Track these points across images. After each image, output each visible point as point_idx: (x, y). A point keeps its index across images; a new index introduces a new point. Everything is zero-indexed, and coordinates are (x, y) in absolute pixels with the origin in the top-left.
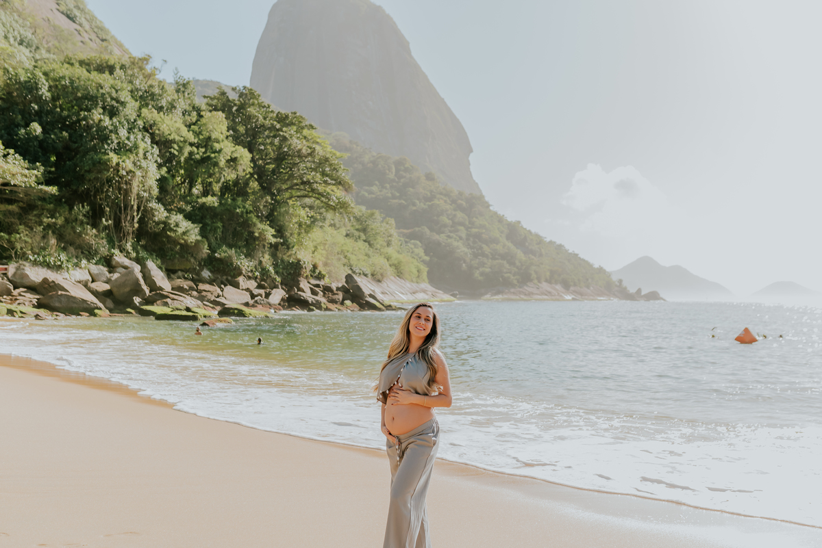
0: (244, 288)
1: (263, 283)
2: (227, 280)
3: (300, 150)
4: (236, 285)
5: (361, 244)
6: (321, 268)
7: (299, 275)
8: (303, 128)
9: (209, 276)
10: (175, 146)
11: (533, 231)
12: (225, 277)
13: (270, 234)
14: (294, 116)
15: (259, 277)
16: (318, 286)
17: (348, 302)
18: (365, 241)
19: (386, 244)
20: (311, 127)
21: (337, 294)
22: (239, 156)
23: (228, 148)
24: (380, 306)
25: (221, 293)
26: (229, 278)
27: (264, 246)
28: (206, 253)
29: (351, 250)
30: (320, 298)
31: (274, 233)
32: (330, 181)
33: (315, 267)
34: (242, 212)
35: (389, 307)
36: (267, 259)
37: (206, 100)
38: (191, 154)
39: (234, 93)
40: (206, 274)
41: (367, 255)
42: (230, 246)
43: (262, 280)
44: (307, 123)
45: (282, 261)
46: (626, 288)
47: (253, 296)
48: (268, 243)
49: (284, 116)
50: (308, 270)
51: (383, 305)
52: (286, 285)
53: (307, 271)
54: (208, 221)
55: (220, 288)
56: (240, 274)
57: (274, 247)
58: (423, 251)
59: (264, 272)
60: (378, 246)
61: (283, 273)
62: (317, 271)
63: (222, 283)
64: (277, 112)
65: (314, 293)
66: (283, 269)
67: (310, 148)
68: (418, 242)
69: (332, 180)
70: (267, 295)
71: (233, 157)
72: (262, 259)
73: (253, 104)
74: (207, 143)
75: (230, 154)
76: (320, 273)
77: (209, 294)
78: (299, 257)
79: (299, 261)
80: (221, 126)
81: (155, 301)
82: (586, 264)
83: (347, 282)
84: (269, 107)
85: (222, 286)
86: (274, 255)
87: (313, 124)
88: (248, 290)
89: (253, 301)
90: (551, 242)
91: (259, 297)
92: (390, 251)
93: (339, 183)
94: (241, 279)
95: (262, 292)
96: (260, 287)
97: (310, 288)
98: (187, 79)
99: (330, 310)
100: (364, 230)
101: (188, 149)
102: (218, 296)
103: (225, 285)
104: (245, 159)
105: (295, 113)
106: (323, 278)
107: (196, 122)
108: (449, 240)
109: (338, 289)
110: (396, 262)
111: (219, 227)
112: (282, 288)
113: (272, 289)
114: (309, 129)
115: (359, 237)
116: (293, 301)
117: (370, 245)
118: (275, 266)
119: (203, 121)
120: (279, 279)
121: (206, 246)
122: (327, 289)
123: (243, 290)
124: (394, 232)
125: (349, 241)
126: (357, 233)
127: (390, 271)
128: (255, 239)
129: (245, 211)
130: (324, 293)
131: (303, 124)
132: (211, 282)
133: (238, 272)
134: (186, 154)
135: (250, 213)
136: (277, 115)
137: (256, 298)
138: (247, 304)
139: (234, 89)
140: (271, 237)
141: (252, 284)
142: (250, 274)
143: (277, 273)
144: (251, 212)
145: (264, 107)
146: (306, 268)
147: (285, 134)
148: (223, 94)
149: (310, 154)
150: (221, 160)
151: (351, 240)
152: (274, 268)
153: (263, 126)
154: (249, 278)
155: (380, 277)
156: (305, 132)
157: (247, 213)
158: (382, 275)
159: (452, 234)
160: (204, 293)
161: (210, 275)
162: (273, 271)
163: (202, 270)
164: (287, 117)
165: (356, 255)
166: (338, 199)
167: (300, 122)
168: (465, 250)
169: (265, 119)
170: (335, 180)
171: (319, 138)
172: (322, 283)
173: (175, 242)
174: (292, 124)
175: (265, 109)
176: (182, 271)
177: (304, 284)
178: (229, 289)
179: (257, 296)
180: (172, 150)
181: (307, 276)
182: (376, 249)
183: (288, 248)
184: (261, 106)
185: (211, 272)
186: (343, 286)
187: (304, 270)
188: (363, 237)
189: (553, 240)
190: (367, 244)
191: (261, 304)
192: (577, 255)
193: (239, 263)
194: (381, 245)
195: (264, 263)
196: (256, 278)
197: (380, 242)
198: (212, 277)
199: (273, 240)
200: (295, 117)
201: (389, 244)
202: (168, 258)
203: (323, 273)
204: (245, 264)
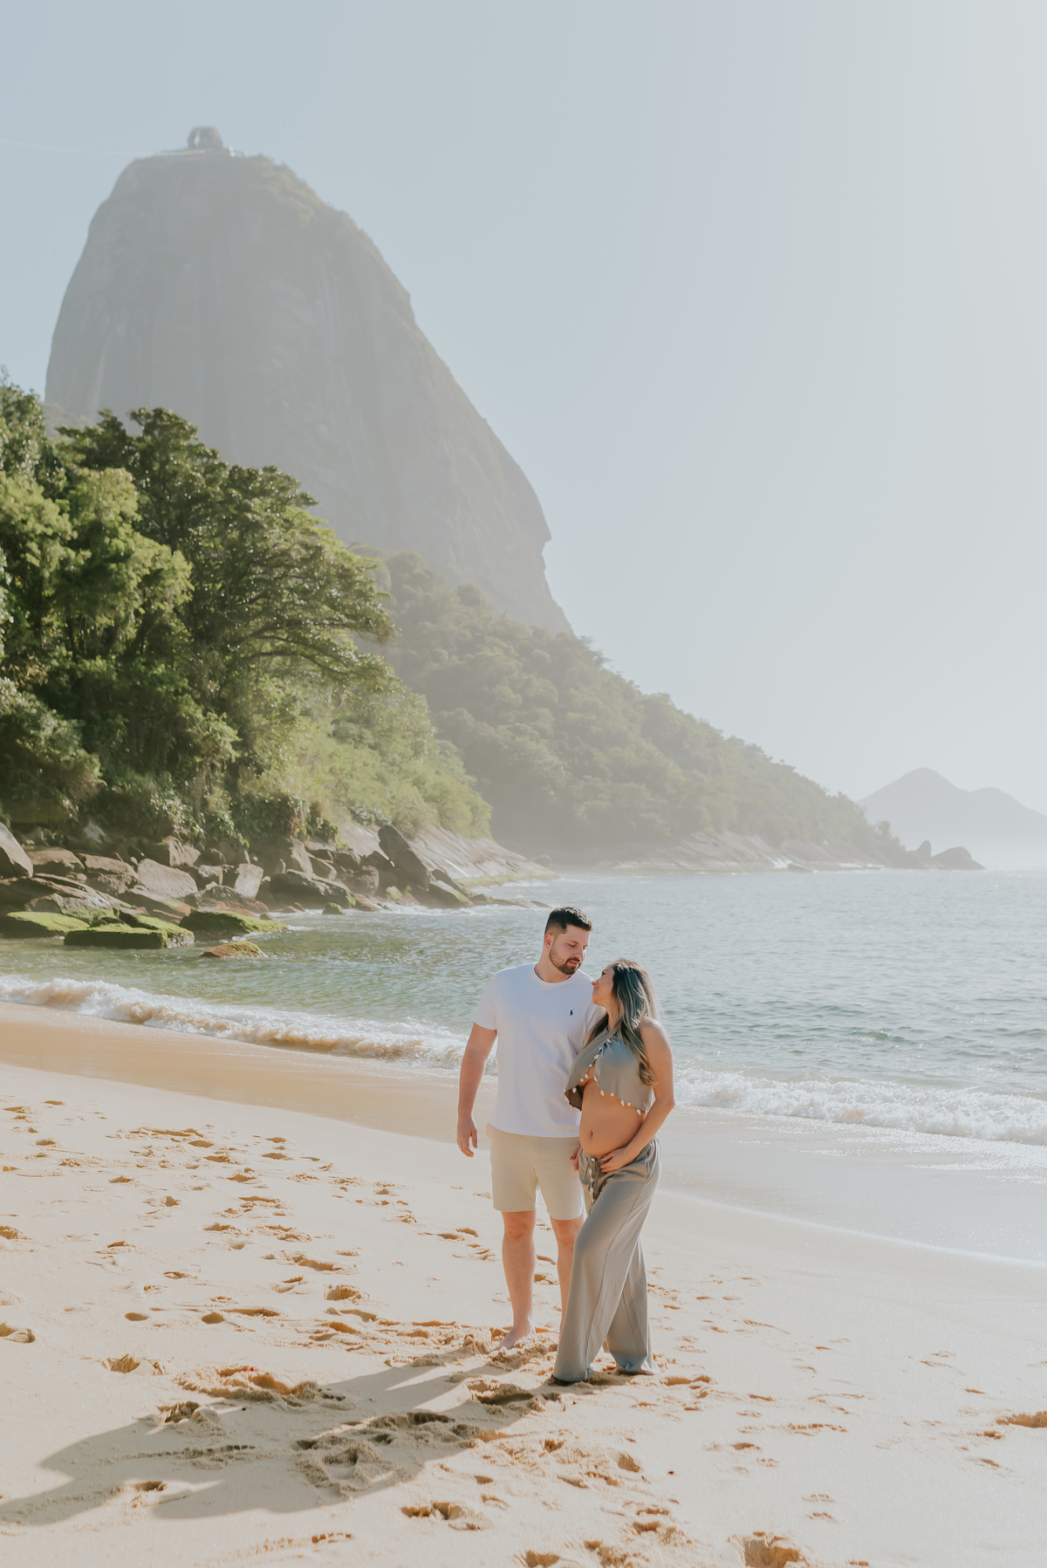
0: (178, 863)
1: (214, 850)
2: (140, 845)
3: (285, 553)
4: (162, 857)
5: (365, 753)
6: (328, 815)
7: (287, 830)
8: (285, 502)
9: (101, 837)
10: (33, 546)
11: (697, 716)
12: (135, 839)
13: (229, 740)
14: (269, 475)
15: (203, 836)
16: (322, 854)
17: (393, 890)
18: (372, 747)
19: (411, 753)
20: (305, 500)
21: (369, 873)
22: (166, 568)
23: (146, 551)
24: (464, 899)
25: (136, 876)
26: (145, 841)
27: (213, 766)
28: (99, 785)
29: (348, 767)
30: (333, 880)
31: (238, 739)
32: (346, 620)
33: (315, 810)
34: (168, 692)
35: (480, 899)
36: (218, 799)
37: (68, 440)
38: (64, 562)
39: (135, 423)
40: (94, 832)
41: (381, 779)
42: (141, 770)
43: (210, 843)
44: (298, 492)
45: (249, 798)
46: (897, 841)
47: (201, 882)
48: (221, 761)
49: (246, 475)
50: (303, 818)
51: (466, 895)
52: (258, 854)
53: (300, 823)
54: (94, 713)
55: (131, 864)
56: (169, 831)
57: (233, 769)
58: (462, 763)
59: (212, 822)
60: (398, 759)
61: (251, 828)
62: (320, 821)
63: (132, 853)
64: (230, 468)
65: (320, 870)
66: (253, 817)
67: (307, 547)
68: (449, 744)
69: (347, 616)
70: (230, 878)
71: (154, 569)
72: (208, 796)
73: (177, 449)
74: (91, 535)
75: (149, 564)
76: (326, 825)
77: (113, 879)
78: (285, 790)
79: (285, 799)
80: (122, 500)
81: (28, 900)
82: (809, 789)
83: (381, 845)
84: (215, 455)
85: (134, 860)
86: (231, 786)
87: (309, 494)
88: (184, 867)
89: (203, 892)
90: (733, 740)
91: (214, 884)
92: (419, 765)
93: (362, 622)
94: (170, 842)
95: (218, 870)
96: (207, 858)
97: (310, 858)
98: (27, 393)
99: (366, 908)
100: (367, 722)
101: (57, 551)
102: (133, 883)
103: (140, 859)
104: (180, 574)
105: (272, 470)
106: (333, 838)
107: (66, 490)
108: (518, 739)
109: (365, 860)
110: (437, 793)
111: (119, 727)
112: (253, 862)
113: (237, 866)
114: (298, 504)
115: (361, 737)
116: (285, 890)
117: (382, 754)
118: (235, 810)
119: (83, 487)
120: (242, 841)
121: (96, 771)
122: (344, 861)
123: (175, 867)
124: (426, 723)
125: (344, 750)
126: (354, 729)
127: (429, 813)
128: (196, 750)
129: (172, 689)
130: (339, 871)
131: (289, 494)
132: (108, 852)
133: (164, 826)
134: (55, 565)
135: (182, 695)
136: (231, 475)
137: (209, 887)
138: (190, 899)
139: (135, 416)
140: (229, 747)
141: (190, 854)
142: (185, 832)
143: (238, 826)
144: (185, 691)
145: (206, 455)
146: (299, 816)
147: (258, 518)
148: (113, 425)
149: (304, 561)
150: (130, 578)
151: (346, 746)
152: (233, 817)
153: (204, 497)
154: (184, 839)
155: (410, 826)
156: (291, 511)
157: (176, 693)
158: (415, 823)
159: (523, 726)
160: (102, 878)
161: (103, 834)
162: (232, 823)
163: (85, 824)
164: (252, 476)
165: (358, 779)
166: (361, 659)
167: (283, 489)
168: (556, 760)
169: (210, 482)
170: (354, 617)
171: (317, 523)
172: (330, 848)
173: (32, 761)
174: (263, 492)
175: (205, 460)
176: (44, 826)
177: (300, 854)
178: (149, 867)
179: (208, 881)
180: (29, 558)
181: (300, 833)
182: (393, 764)
183: (259, 771)
184: (195, 452)
185: (104, 827)
186: (375, 855)
187: (296, 820)
188: (369, 736)
189: (738, 736)
190: (376, 753)
191: (220, 899)
192: (790, 769)
193: (165, 808)
194: (401, 755)
195: (212, 806)
196: (194, 840)
197: (399, 746)
198: (108, 840)
199: (235, 754)
200: (272, 479)
201: (417, 751)
202: (15, 797)
203: (332, 824)
204: (175, 807)
